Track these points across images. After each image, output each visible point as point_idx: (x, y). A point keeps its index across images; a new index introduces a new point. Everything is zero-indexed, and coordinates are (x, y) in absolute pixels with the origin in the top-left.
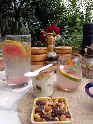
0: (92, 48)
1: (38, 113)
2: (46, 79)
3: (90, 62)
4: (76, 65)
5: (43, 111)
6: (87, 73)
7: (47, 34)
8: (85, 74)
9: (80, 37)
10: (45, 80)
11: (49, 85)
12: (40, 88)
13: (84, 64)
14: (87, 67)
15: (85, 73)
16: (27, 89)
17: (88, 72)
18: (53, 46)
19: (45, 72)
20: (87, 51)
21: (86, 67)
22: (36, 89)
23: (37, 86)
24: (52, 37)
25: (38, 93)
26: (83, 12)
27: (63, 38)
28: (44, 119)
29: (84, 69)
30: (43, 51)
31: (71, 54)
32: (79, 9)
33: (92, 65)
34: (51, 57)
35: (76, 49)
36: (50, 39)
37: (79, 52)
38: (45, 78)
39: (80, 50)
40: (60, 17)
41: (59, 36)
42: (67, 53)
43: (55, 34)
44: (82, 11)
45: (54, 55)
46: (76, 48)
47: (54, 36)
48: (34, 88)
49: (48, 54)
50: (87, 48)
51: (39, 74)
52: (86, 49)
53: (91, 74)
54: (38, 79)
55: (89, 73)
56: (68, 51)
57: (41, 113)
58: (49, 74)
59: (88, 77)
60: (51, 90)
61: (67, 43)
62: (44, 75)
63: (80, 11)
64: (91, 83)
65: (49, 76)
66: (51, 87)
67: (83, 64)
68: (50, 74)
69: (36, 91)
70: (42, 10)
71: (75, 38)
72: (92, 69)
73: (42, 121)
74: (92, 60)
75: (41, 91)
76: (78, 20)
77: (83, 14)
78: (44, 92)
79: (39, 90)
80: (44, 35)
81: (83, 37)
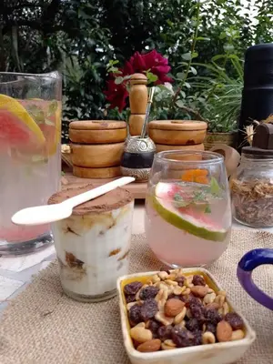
0: (269, 126)
1: (143, 323)
2: (101, 233)
3: (263, 173)
4: (214, 181)
5: (159, 316)
6: (249, 209)
7: (127, 77)
8: (243, 212)
9: (234, 93)
10: (98, 233)
11: (113, 253)
12: (80, 264)
13: (243, 179)
14: (253, 189)
15: (245, 210)
16: (44, 260)
17: (253, 207)
18: (143, 117)
19: (96, 207)
20: (254, 135)
21: (247, 189)
22: (65, 263)
23: (67, 253)
24: (143, 88)
25: (73, 279)
26: (251, 18)
27: (180, 94)
28: (169, 342)
29: (241, 196)
30: (113, 135)
31: (202, 146)
32: (239, 10)
33: (270, 184)
34: (137, 154)
35: (221, 130)
36: (136, 92)
37: (227, 138)
38: (98, 227)
39: (233, 134)
40: (177, 29)
41: (169, 86)
42: (191, 143)
43: (155, 78)
44: (247, 15)
45: (146, 146)
46: (220, 125)
47: (150, 85)
48: (60, 260)
49: (126, 144)
50: (255, 125)
51: (73, 214)
52: (250, 131)
53: (264, 213)
54: (69, 230)
55: (257, 208)
56: (192, 136)
57: (154, 324)
58: (110, 216)
59: (254, 224)
60: (119, 267)
61: (193, 109)
62: (92, 217)
63: (241, 14)
64: (259, 251)
65: (109, 222)
66: (120, 259)
67: (238, 178)
68: (115, 213)
69: (66, 272)
70: (123, 8)
71: (220, 93)
72: (268, 196)
73: (161, 349)
74: (271, 168)
75: (84, 272)
76: (229, 34)
77: (250, 24)
78: (95, 275)
79: (74, 269)
80: (118, 81)
81: (244, 92)
